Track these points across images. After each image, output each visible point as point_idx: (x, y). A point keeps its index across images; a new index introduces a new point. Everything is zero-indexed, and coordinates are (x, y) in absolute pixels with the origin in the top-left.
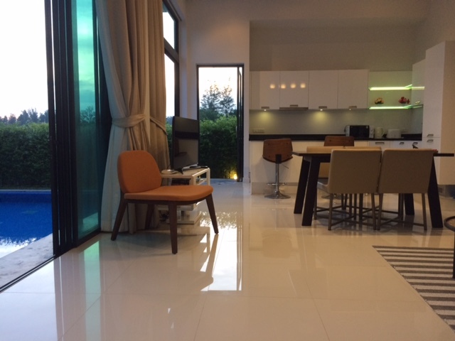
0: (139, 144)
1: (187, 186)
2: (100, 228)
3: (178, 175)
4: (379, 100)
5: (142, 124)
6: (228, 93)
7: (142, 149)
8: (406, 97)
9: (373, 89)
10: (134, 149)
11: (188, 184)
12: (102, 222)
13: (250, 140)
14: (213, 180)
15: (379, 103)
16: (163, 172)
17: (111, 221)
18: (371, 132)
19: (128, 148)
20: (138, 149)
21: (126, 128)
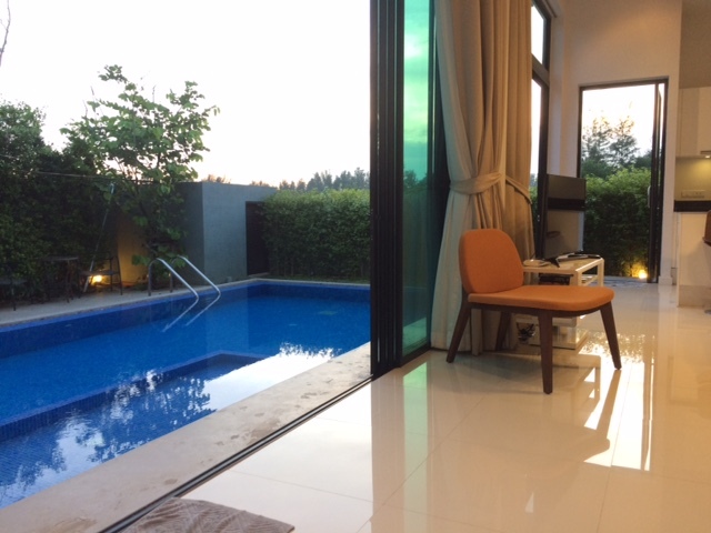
0: (491, 219)
1: (565, 287)
2: (429, 343)
3: (550, 269)
5: (495, 188)
6: (625, 130)
7: (495, 226)
10: (482, 227)
11: (568, 283)
12: (433, 334)
13: (675, 210)
14: (608, 278)
16: (525, 262)
17: (446, 333)
19: (474, 226)
20: (488, 227)
21: (471, 195)
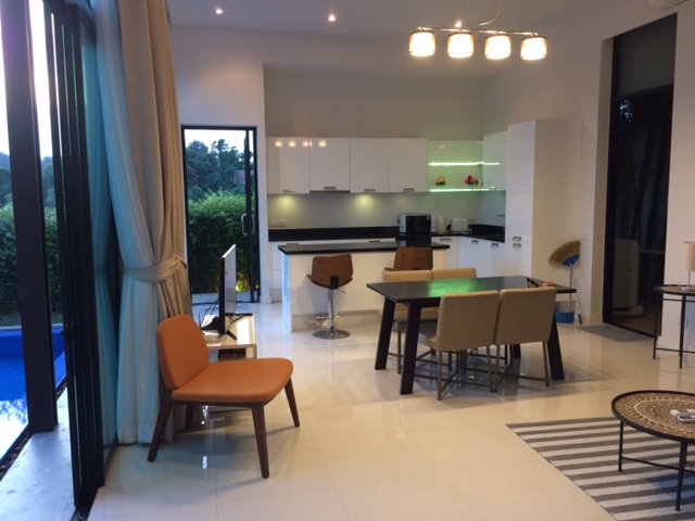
4: (441, 180)
8: (474, 176)
9: (433, 164)
12: (119, 430)
13: (270, 240)
15: (442, 184)
18: (433, 225)
20: (174, 313)
21: (154, 283)
